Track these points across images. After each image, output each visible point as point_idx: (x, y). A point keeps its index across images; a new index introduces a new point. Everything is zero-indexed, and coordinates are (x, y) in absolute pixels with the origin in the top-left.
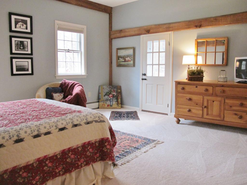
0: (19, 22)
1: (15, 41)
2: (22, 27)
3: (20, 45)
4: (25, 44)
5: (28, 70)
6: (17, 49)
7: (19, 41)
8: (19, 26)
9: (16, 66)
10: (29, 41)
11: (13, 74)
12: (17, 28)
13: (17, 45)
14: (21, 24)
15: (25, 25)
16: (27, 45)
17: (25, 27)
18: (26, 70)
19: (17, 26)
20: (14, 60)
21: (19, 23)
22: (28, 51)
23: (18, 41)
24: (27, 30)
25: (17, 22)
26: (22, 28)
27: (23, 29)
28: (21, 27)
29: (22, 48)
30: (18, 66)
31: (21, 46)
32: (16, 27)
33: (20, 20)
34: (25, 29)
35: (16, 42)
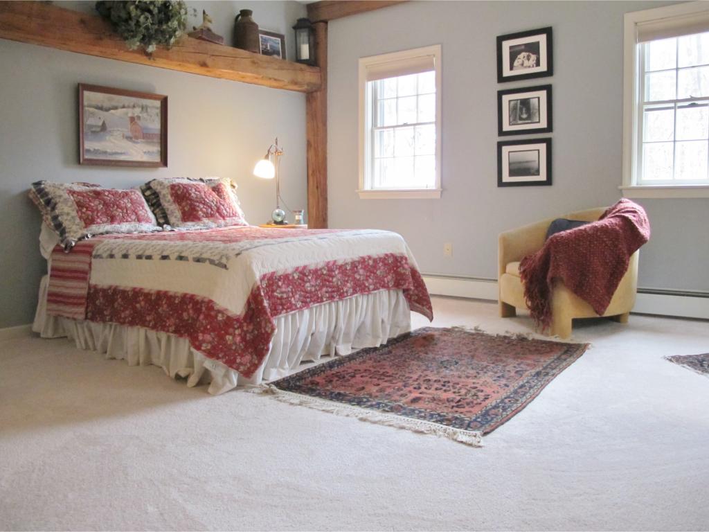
0: (519, 53)
1: (510, 101)
2: (526, 63)
3: (521, 109)
4: (534, 105)
5: (537, 173)
6: (514, 120)
7: (518, 100)
8: (520, 61)
9: (510, 164)
10: (543, 94)
11: (501, 184)
12: (514, 68)
13: (513, 110)
14: (524, 57)
15: (533, 57)
16: (537, 108)
17: (535, 62)
18: (532, 171)
19: (516, 63)
20: (505, 149)
21: (519, 56)
22: (539, 122)
23: (515, 102)
24: (538, 68)
25: (514, 55)
26: (526, 67)
27: (529, 67)
28: (525, 65)
29: (524, 116)
30: (514, 163)
31: (524, 111)
32: (511, 68)
33: (523, 47)
34: (533, 66)
35: (512, 103)
